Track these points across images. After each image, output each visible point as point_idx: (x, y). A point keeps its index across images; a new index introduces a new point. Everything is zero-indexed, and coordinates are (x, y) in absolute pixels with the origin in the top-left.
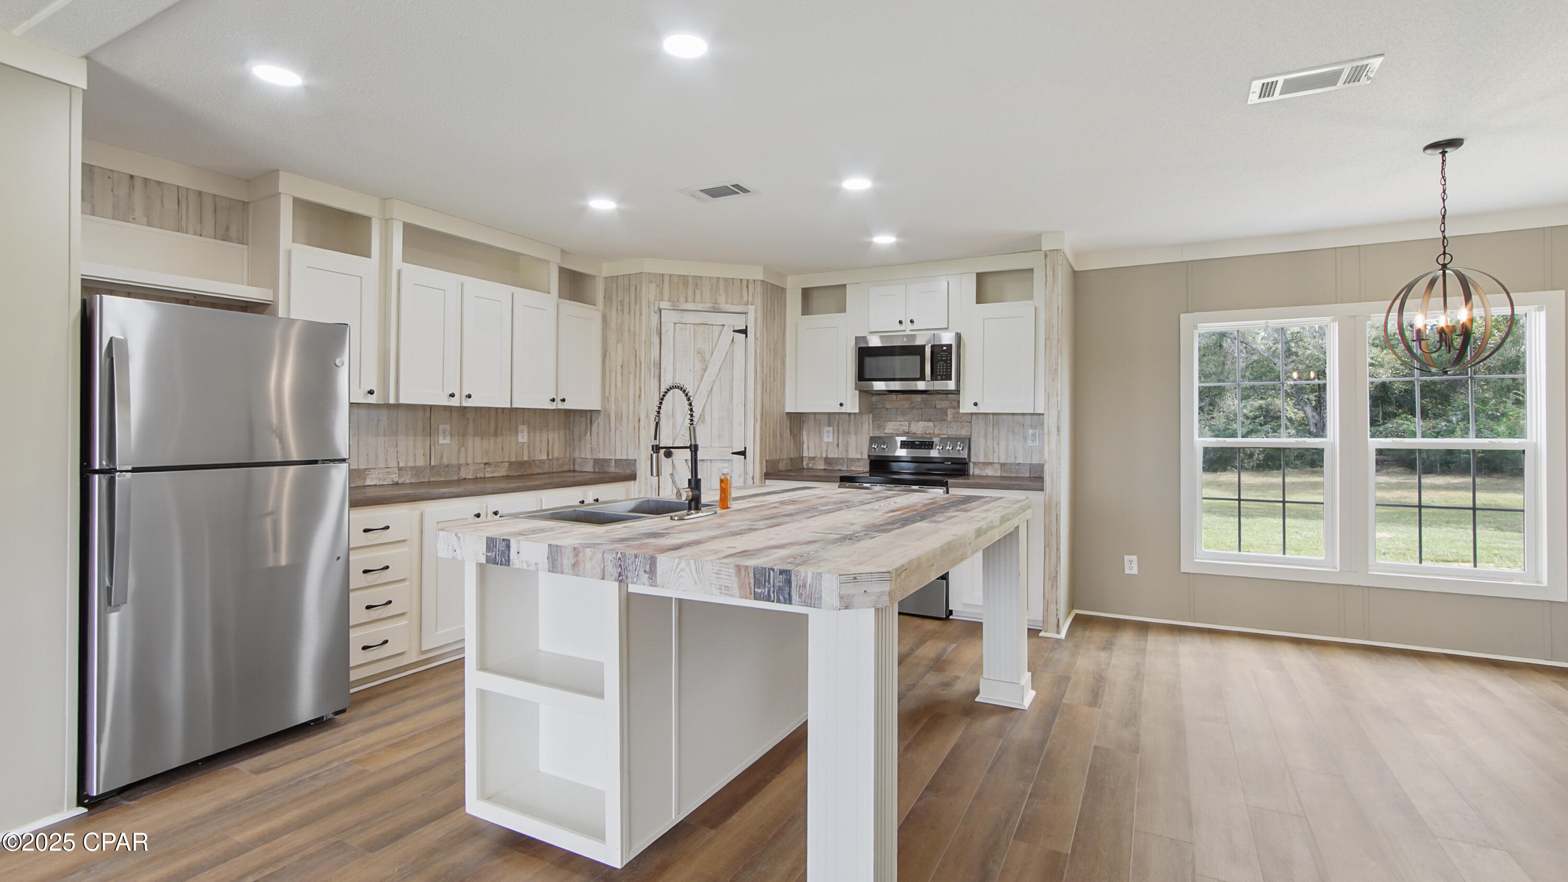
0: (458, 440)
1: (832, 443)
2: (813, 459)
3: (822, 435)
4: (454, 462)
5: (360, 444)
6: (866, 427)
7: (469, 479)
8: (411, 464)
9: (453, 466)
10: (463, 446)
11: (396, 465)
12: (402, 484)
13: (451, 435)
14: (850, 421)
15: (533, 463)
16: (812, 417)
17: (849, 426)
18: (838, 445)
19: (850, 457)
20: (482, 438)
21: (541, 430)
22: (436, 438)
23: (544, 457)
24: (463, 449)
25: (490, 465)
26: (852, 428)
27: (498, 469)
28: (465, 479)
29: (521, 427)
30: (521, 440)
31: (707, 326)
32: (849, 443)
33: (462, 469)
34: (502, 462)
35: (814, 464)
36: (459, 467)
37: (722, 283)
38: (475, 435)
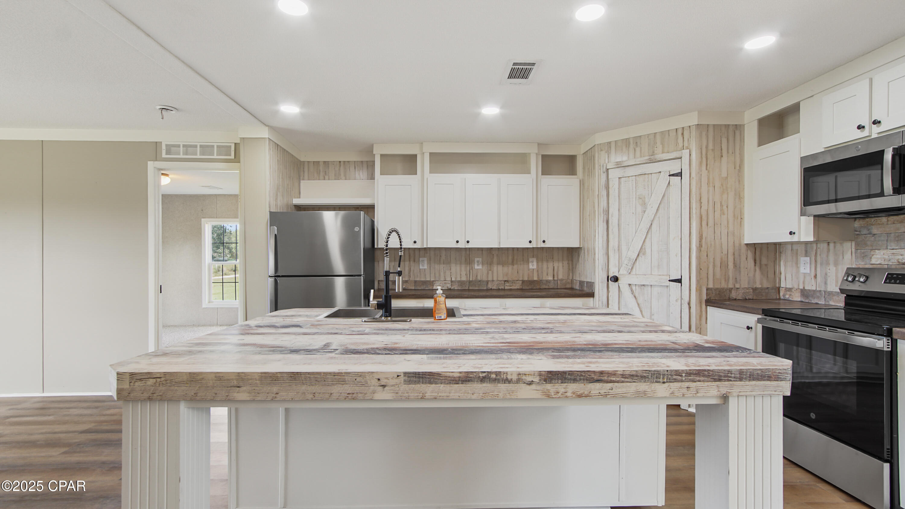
0: (487, 267)
1: (809, 274)
2: (790, 290)
3: (799, 266)
4: (485, 279)
5: (431, 268)
6: (848, 256)
7: (494, 289)
8: (459, 279)
9: (483, 281)
10: (490, 270)
11: (450, 279)
12: (453, 289)
13: (483, 264)
14: (829, 250)
15: (541, 282)
16: (789, 247)
17: (827, 256)
18: (815, 276)
19: (829, 290)
20: (503, 266)
21: (547, 261)
22: (473, 266)
23: (551, 278)
24: (490, 272)
25: (508, 282)
26: (831, 258)
27: (514, 285)
28: (491, 289)
29: (530, 260)
30: (531, 267)
31: (646, 175)
32: (828, 274)
33: (489, 283)
34: (517, 280)
35: (790, 295)
36: (487, 282)
37: (658, 137)
38: (498, 264)
